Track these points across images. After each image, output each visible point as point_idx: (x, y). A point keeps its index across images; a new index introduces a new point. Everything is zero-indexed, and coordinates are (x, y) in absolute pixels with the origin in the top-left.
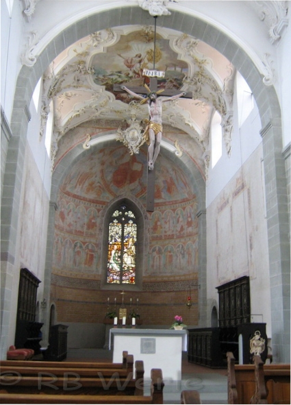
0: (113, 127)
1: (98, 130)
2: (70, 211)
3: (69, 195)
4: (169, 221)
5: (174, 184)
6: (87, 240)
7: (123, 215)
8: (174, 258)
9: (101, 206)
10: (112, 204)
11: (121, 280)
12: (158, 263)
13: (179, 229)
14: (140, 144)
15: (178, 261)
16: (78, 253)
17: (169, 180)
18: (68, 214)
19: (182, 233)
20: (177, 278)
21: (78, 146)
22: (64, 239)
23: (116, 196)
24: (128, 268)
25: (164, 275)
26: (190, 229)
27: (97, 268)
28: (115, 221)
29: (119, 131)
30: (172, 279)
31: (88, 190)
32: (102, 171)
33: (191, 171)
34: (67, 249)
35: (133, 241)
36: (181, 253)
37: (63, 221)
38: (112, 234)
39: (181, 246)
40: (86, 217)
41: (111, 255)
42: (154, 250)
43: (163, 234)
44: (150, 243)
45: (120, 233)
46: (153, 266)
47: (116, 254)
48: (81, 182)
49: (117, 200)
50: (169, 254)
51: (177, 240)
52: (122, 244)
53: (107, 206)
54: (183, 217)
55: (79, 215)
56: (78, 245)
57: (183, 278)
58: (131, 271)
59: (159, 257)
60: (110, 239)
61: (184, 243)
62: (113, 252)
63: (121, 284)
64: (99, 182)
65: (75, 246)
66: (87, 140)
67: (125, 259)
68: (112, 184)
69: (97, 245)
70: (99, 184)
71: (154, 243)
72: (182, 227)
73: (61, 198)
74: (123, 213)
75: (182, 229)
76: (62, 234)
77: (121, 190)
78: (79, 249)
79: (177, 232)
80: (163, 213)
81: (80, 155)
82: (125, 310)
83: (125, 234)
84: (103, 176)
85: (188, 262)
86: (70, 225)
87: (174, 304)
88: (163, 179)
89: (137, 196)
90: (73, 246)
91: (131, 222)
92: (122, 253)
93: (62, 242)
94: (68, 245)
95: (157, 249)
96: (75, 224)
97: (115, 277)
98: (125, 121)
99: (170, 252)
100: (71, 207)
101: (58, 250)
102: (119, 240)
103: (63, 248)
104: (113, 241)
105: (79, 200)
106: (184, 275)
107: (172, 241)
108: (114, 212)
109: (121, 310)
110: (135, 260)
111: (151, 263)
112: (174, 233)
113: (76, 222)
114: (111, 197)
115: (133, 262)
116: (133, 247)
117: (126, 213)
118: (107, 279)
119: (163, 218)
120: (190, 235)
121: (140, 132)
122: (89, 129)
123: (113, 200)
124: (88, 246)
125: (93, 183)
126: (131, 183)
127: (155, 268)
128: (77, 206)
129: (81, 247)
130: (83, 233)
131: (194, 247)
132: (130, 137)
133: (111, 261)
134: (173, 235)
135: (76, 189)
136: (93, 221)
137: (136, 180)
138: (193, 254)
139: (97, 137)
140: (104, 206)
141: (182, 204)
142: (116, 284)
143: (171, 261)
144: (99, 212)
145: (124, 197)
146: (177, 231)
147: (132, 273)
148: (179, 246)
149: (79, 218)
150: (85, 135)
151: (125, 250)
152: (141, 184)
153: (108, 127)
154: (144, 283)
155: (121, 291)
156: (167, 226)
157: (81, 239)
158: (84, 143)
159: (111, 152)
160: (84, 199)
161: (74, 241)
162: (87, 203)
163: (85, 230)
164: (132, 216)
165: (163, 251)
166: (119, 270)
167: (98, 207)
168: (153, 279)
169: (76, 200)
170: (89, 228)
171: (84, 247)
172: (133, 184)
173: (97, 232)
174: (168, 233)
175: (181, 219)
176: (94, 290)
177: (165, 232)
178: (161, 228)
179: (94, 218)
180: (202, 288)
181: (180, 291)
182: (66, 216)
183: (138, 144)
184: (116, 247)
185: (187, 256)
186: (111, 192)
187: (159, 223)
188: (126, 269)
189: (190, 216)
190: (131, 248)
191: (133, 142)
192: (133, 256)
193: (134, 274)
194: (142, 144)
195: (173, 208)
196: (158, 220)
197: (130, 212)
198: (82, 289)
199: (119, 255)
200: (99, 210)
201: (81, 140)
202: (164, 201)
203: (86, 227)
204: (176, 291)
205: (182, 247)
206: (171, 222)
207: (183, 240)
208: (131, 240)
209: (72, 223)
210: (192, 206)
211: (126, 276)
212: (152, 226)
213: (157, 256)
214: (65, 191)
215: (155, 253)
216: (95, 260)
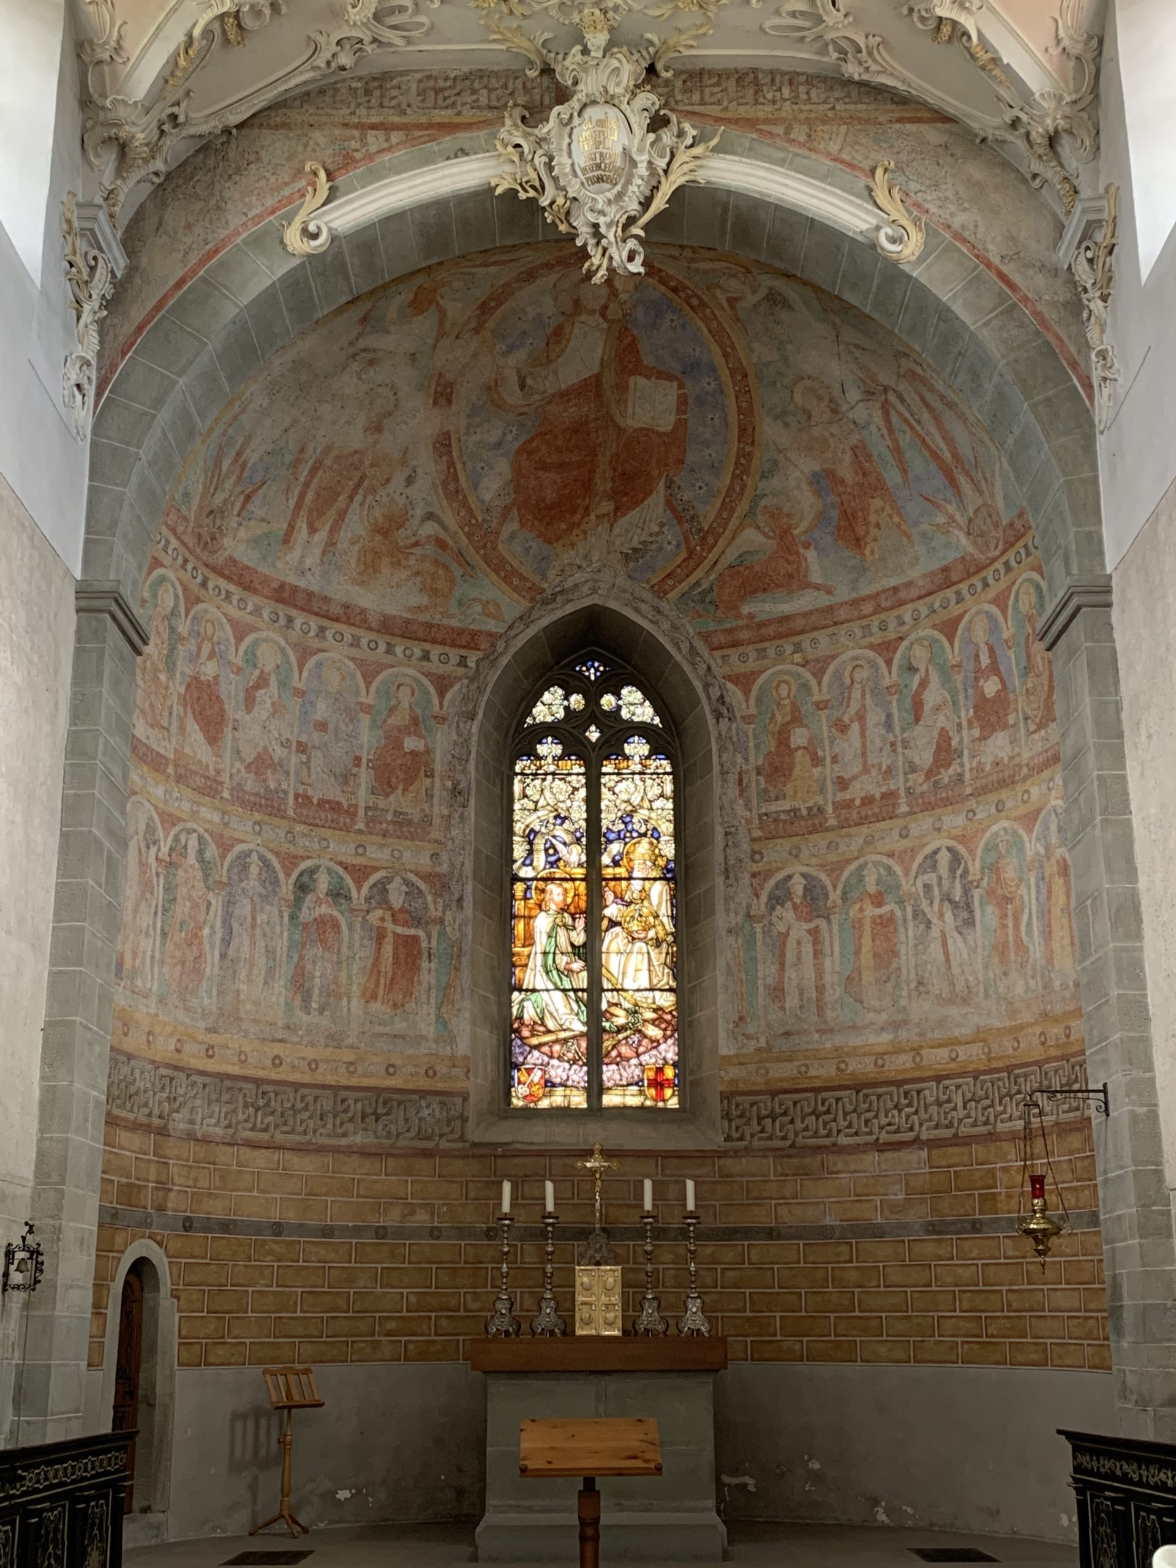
0: (468, 115)
1: (375, 140)
2: (262, 682)
3: (248, 587)
4: (861, 717)
5: (879, 487)
6: (377, 854)
7: (593, 714)
8: (907, 935)
9: (454, 654)
10: (520, 642)
11: (595, 1088)
12: (809, 972)
13: (925, 757)
14: (646, 204)
15: (935, 950)
16: (324, 927)
17: (846, 471)
18: (250, 703)
19: (946, 776)
20: (936, 1058)
21: (258, 241)
22: (225, 849)
23: (540, 598)
24: (634, 1012)
25: (854, 1041)
26: (999, 746)
27: (441, 1021)
28: (548, 748)
29: (511, 132)
30: (901, 1063)
31: (370, 564)
32: (443, 444)
33: (994, 349)
34: (244, 908)
35: (655, 857)
36: (947, 898)
37: (213, 740)
38: (533, 821)
39: (944, 858)
40: (366, 719)
41: (529, 940)
42: (777, 899)
43: (828, 799)
44: (755, 855)
45: (579, 813)
46: (778, 992)
47: (562, 935)
48: (317, 512)
49: (545, 622)
50: (871, 911)
51: (921, 824)
52: (594, 877)
53: (490, 658)
54: (946, 680)
55: (322, 710)
56: (323, 883)
57: (972, 1055)
58: (653, 1031)
59: (815, 933)
60: (519, 850)
61: (963, 839)
62: (542, 923)
63: (595, 1110)
64: (430, 516)
65: (303, 888)
66: (312, 202)
67: (612, 963)
68: (512, 526)
69: (440, 884)
70: (430, 529)
71: (777, 851)
72: (944, 738)
73: (192, 600)
74: (592, 700)
75: (945, 752)
76: (210, 815)
77: (568, 557)
78: (324, 909)
79: (920, 777)
80: (819, 674)
81: (269, 296)
82: (611, 1274)
83: (608, 819)
84: (451, 476)
85: (1001, 948)
86: (261, 764)
87: (933, 1228)
88: (809, 465)
89: (660, 591)
90: (287, 888)
91: (637, 748)
92: (594, 932)
93: (206, 867)
94: (252, 884)
95: (798, 886)
96: (294, 759)
97: (558, 1071)
98: (547, 71)
99: (878, 900)
100: (268, 659)
101: (182, 909)
102: (575, 855)
103: (217, 902)
104: (540, 859)
105: (314, 623)
106: (981, 1036)
107: (889, 835)
108: (538, 696)
109: (584, 1276)
110: (677, 967)
111: (766, 972)
112: (898, 783)
113: (302, 748)
114: (512, 605)
115: (665, 979)
116: (659, 892)
117: (608, 701)
118: (509, 1086)
119: (821, 706)
120: (1002, 784)
121: (640, 122)
122: (318, 136)
123: (524, 619)
124: (381, 889)
125: (393, 523)
126: (619, 510)
127: (792, 1001)
128: (305, 653)
129: (337, 894)
130: (352, 811)
131: (1033, 847)
132: (581, 159)
133: (533, 976)
134: (890, 796)
135: (294, 556)
136: (410, 744)
137: (648, 493)
138: (1029, 896)
139: (374, 176)
140: (473, 658)
141: (937, 600)
142: (564, 1113)
143: (886, 956)
144: (441, 694)
145: (587, 602)
146: (913, 769)
147: (655, 1043)
148: (932, 857)
149: (322, 726)
150: (299, 172)
151: (612, 911)
152: (680, 513)
153: (442, 116)
154: (727, 1097)
155: (588, 1154)
156: (849, 746)
157: (342, 848)
158: (289, 219)
159: (485, 309)
160: (350, 615)
161: (290, 861)
162: (366, 637)
163: (362, 796)
164: (645, 713)
165: (835, 896)
166: (579, 1027)
167: (435, 667)
168: (782, 1072)
169: (299, 619)
170: (384, 783)
171: (359, 896)
172: (632, 516)
173: (439, 809)
174: (857, 791)
175: (933, 695)
176: (427, 1154)
177: (842, 784)
178: (817, 761)
179: (415, 725)
180: (1121, 1109)
181: (956, 1141)
182: (233, 710)
183: (632, 206)
184: (555, 892)
185: (987, 916)
186: (508, 576)
187: (799, 737)
188: (621, 1019)
189: (994, 668)
190: (645, 896)
191: (602, 196)
192: (658, 943)
193: (669, 1051)
194: (659, 203)
195: (877, 638)
196: (796, 720)
197: (631, 695)
198: (349, 1151)
199: (579, 938)
200: (443, 685)
201: (270, 202)
202: (824, 600)
203: (365, 777)
204: (933, 1144)
205: (956, 859)
206: (874, 717)
207: (955, 821)
208: (644, 847)
209: (279, 752)
210: (1000, 601)
211: (622, 1059)
212: (756, 760)
213: (799, 930)
214: (219, 559)
215: (786, 914)
216: (428, 973)
